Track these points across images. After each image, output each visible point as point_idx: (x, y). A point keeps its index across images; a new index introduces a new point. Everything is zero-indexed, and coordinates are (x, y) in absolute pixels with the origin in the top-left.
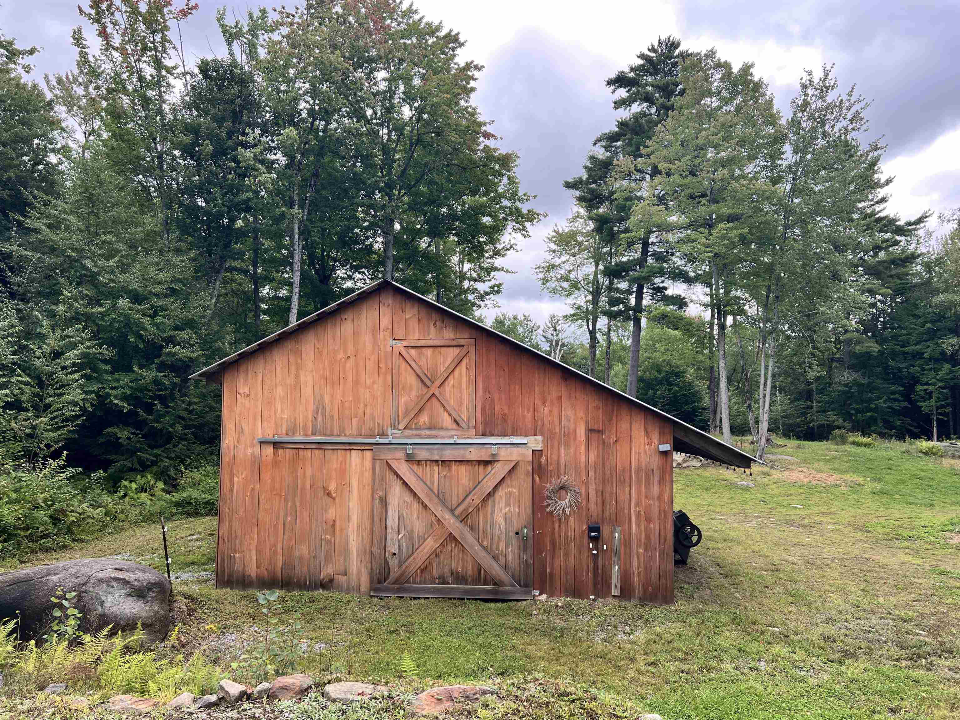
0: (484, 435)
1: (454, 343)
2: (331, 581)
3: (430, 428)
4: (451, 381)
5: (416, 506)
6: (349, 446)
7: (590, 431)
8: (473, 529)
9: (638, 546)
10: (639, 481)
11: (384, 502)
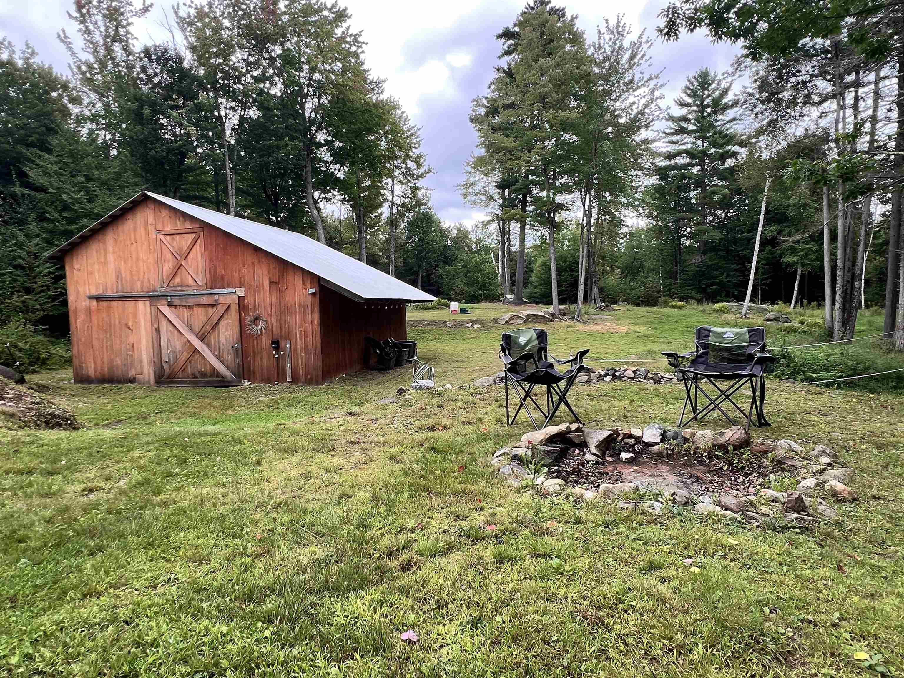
0: (212, 288)
1: (190, 231)
2: (135, 378)
3: (181, 286)
4: (191, 255)
5: (176, 332)
6: (136, 298)
7: (272, 283)
8: (208, 345)
9: (301, 352)
10: (300, 312)
11: (158, 331)
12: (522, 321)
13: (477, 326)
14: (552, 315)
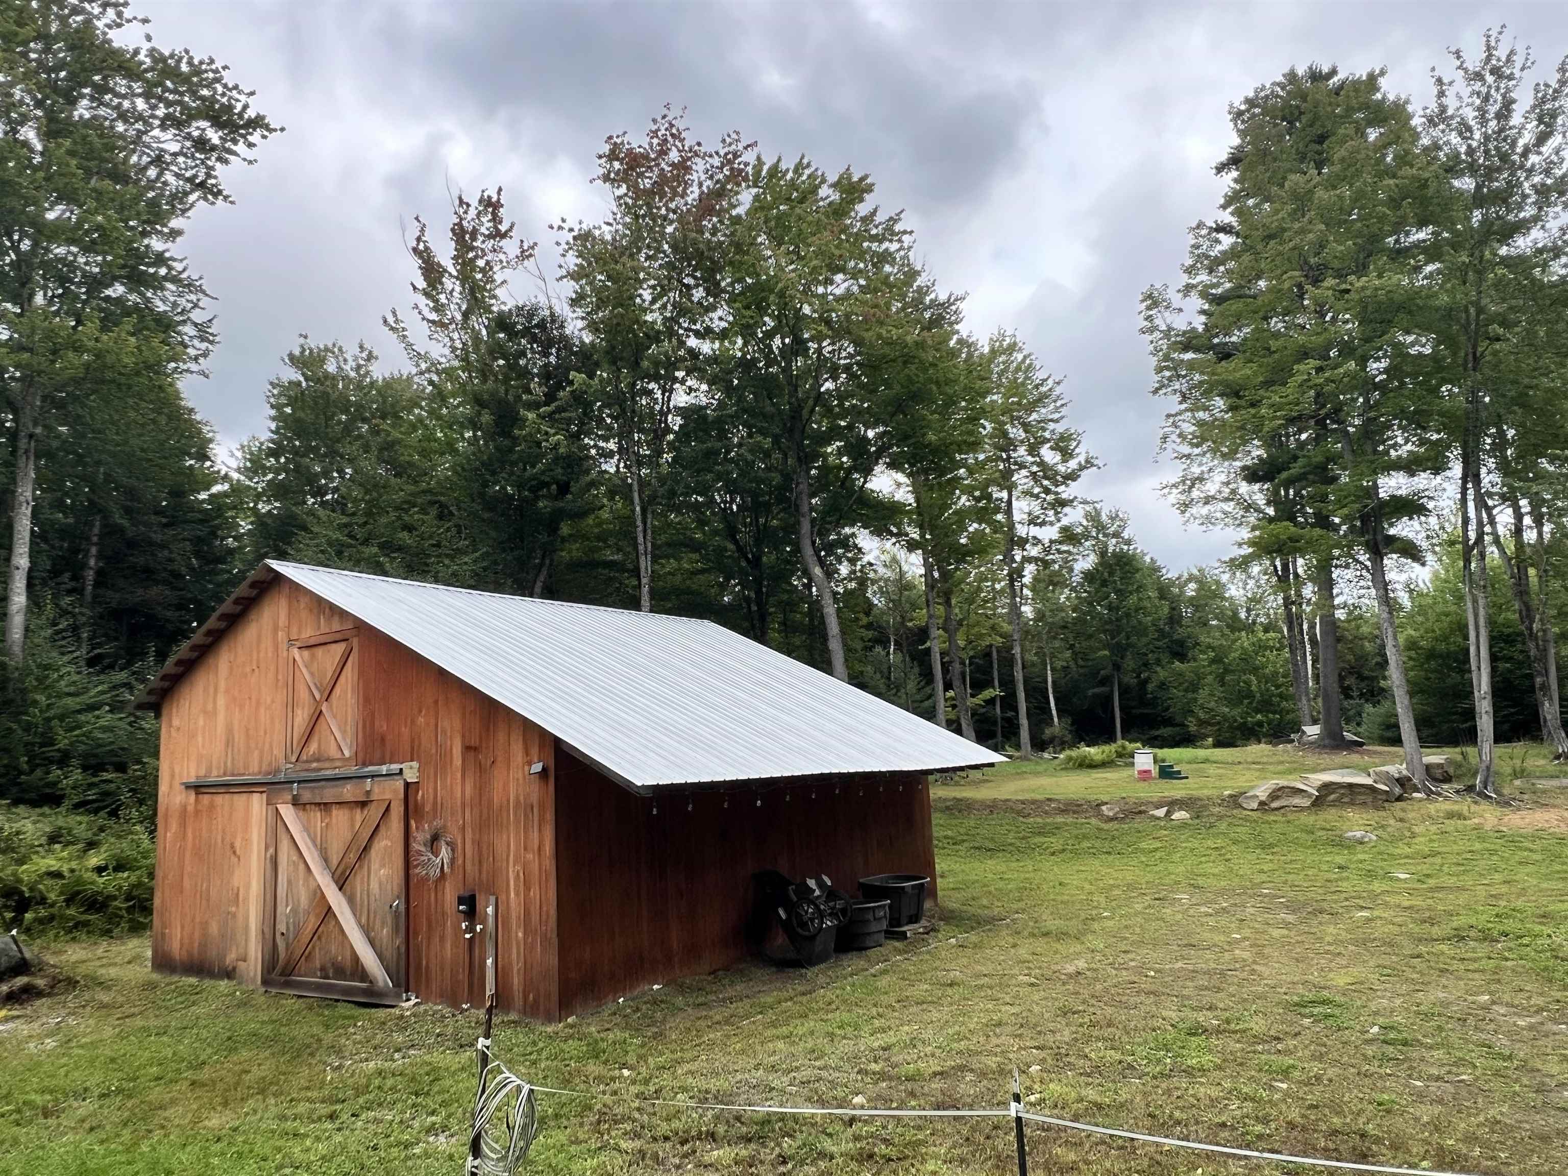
0: (364, 764)
1: (338, 636)
2: (234, 969)
3: (318, 760)
4: (337, 690)
5: (302, 866)
6: (248, 787)
7: (468, 749)
8: (351, 901)
9: (518, 926)
10: (517, 821)
11: (275, 862)
12: (1306, 803)
13: (1180, 815)
14: (1402, 782)
